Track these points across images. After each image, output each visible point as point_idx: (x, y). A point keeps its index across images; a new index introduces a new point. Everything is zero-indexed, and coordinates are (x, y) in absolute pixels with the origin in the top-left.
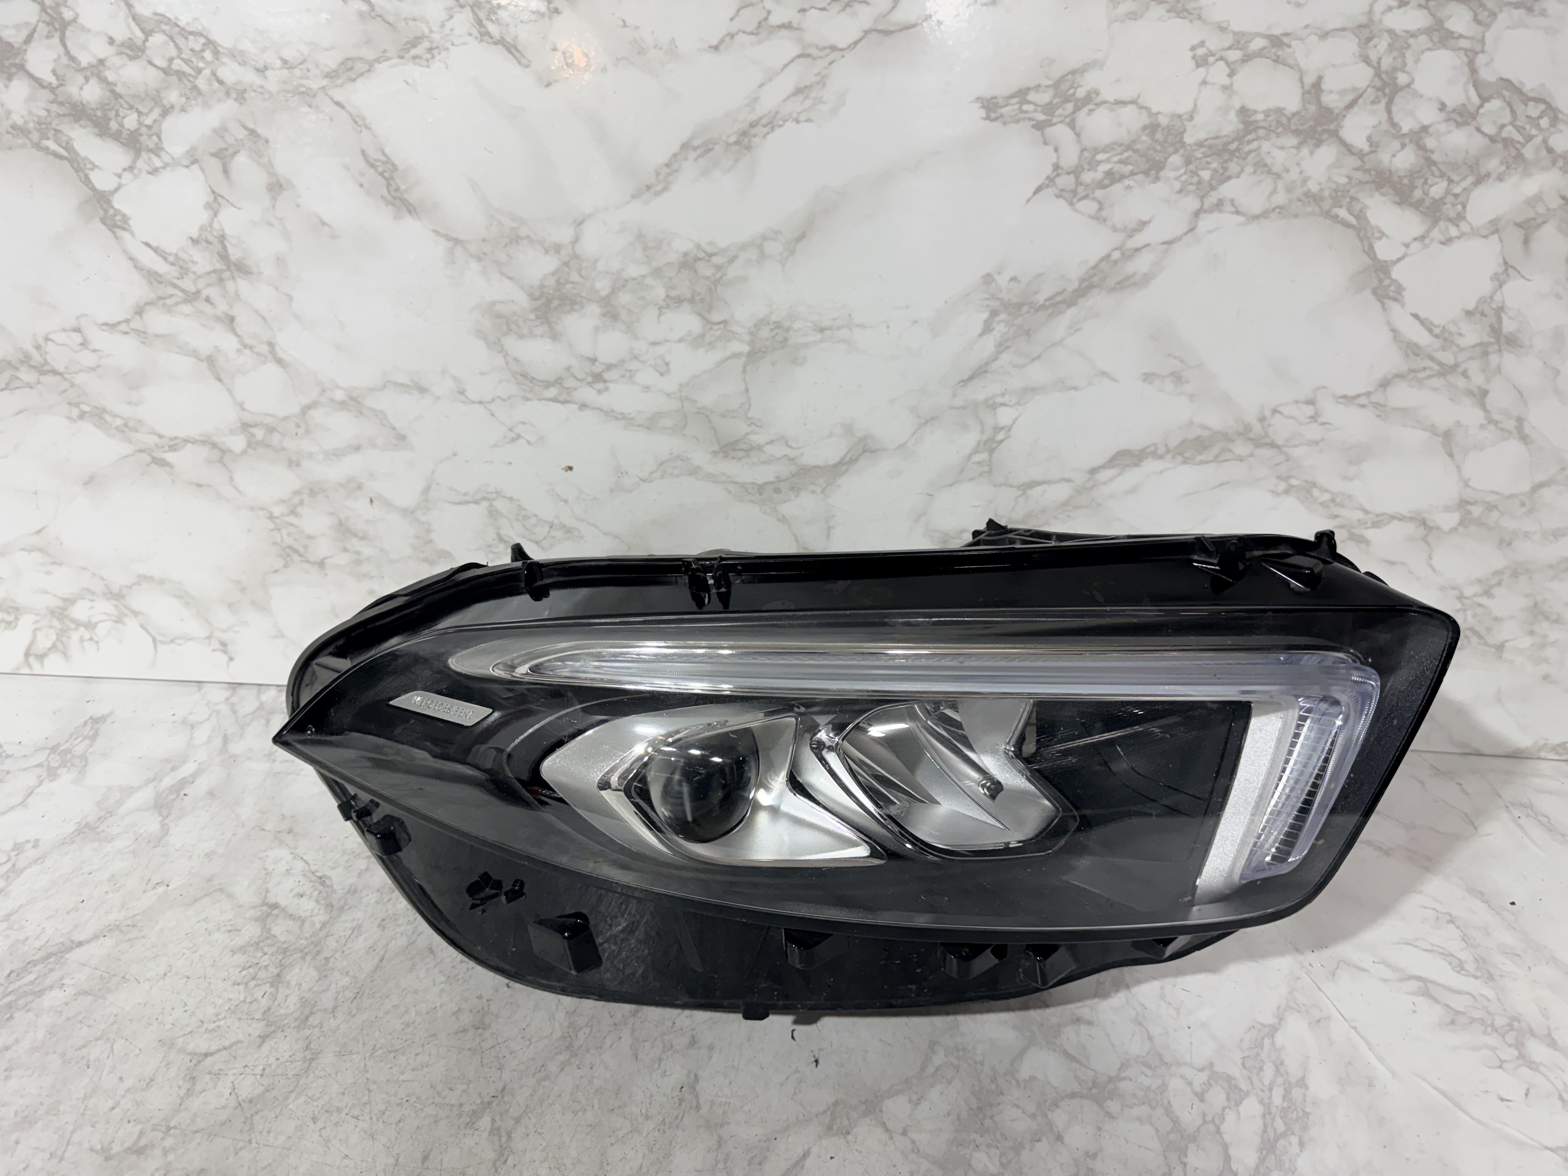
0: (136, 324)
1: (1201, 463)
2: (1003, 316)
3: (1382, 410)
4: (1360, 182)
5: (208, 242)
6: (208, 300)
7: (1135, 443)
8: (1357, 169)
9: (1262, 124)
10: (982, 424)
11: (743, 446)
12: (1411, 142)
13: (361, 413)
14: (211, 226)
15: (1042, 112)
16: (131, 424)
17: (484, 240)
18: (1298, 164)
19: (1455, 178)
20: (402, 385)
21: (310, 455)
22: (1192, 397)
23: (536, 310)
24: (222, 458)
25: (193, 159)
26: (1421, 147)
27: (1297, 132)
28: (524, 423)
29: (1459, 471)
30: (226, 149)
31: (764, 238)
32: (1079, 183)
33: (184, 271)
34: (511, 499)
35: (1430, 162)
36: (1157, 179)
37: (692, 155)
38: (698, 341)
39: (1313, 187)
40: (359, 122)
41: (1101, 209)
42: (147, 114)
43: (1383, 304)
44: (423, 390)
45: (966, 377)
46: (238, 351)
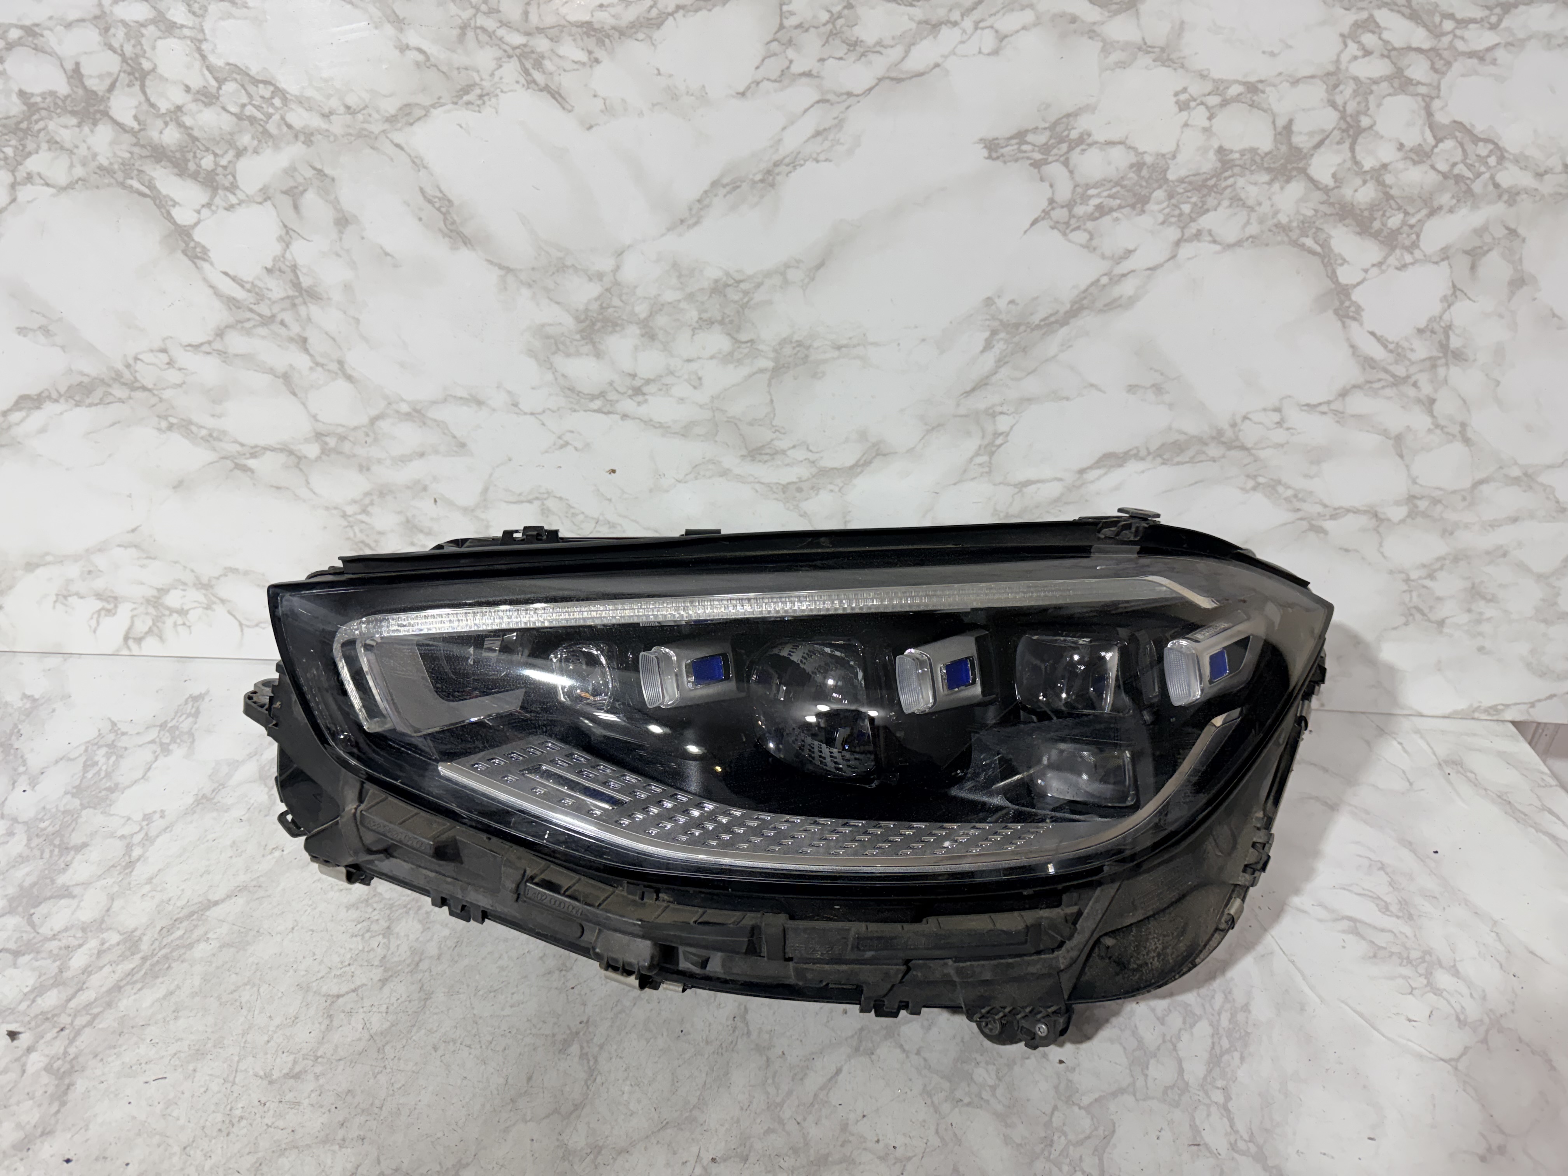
0: (217, 345)
1: (1178, 463)
2: (1002, 335)
3: (1340, 416)
4: (1326, 214)
5: (280, 270)
6: (282, 323)
7: (1119, 447)
8: (1322, 203)
9: (1238, 162)
10: (983, 431)
11: (768, 451)
12: (1372, 178)
13: (424, 424)
14: (283, 257)
15: (1039, 151)
16: (215, 435)
17: (533, 269)
18: (1270, 198)
19: (1411, 210)
20: (461, 398)
21: (379, 461)
22: (1171, 406)
23: (582, 331)
24: (298, 463)
25: (266, 196)
26: (1381, 183)
27: (1269, 170)
28: (572, 432)
29: (1408, 470)
30: (296, 187)
31: (787, 266)
32: (1071, 216)
33: (260, 296)
34: (561, 499)
35: (1388, 197)
36: (1143, 211)
37: (722, 191)
38: (727, 358)
39: (1283, 219)
40: (418, 163)
41: (1091, 239)
42: (222, 156)
43: (1343, 323)
44: (480, 403)
45: (968, 389)
46: (311, 368)
